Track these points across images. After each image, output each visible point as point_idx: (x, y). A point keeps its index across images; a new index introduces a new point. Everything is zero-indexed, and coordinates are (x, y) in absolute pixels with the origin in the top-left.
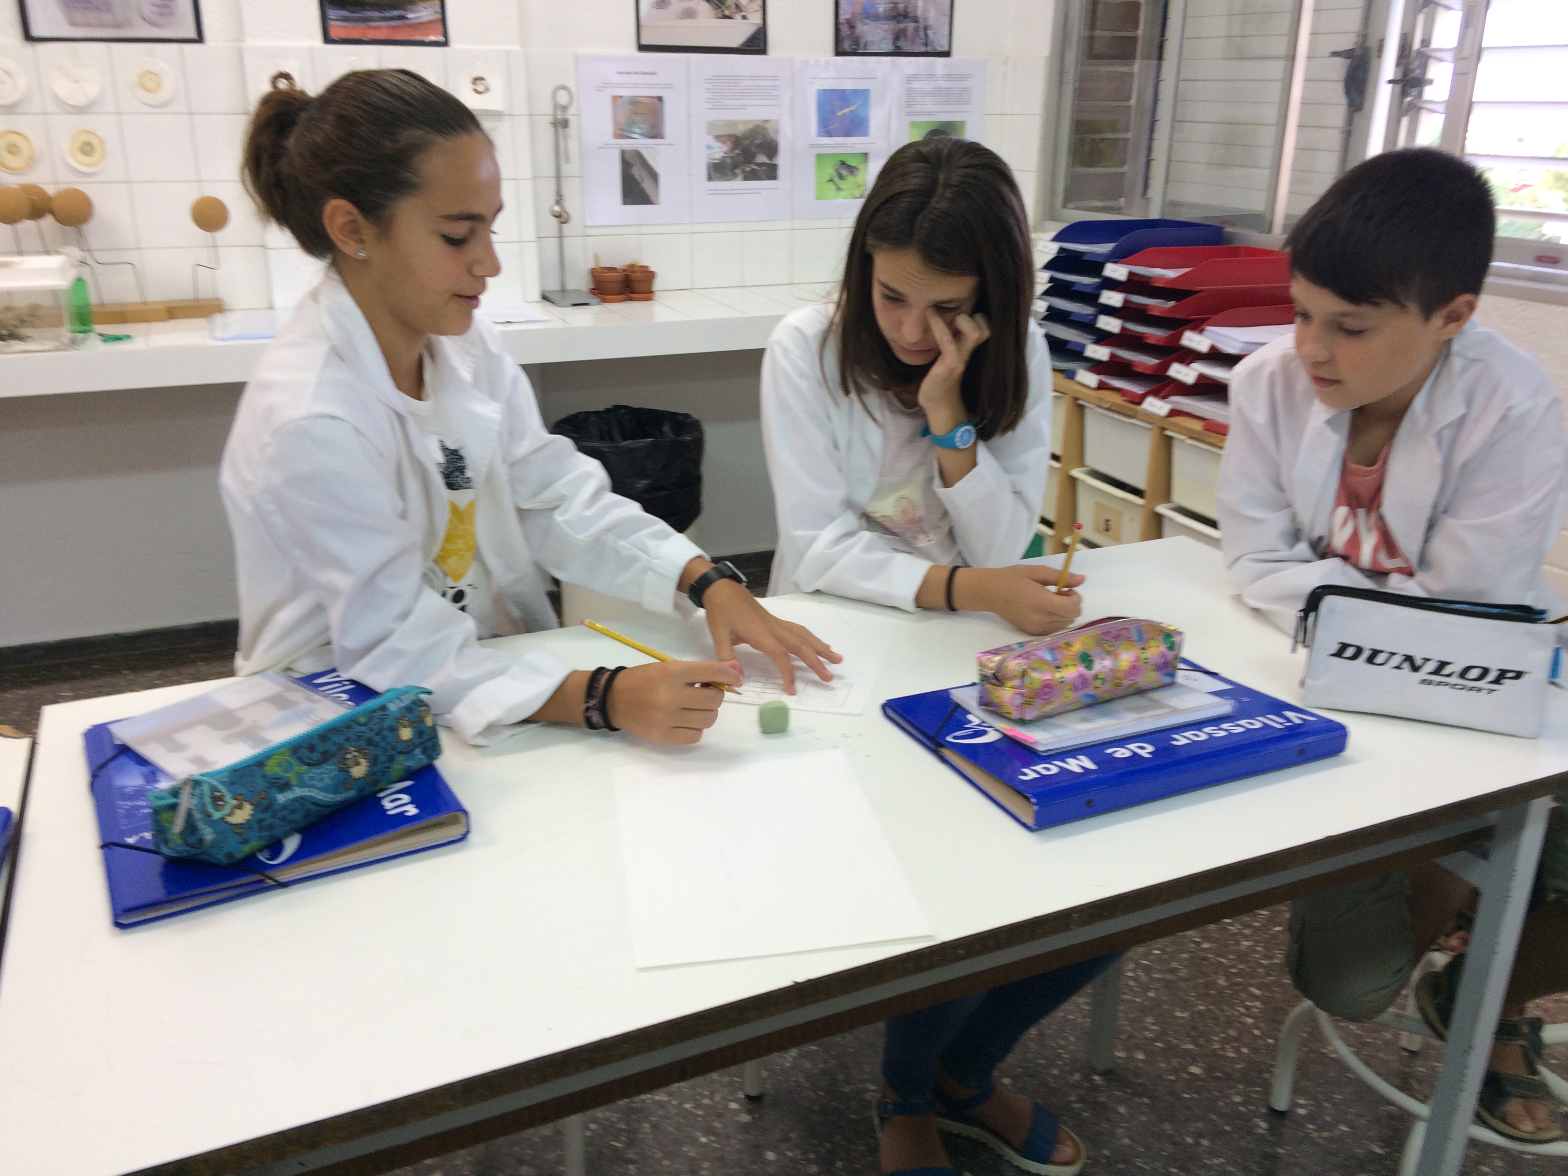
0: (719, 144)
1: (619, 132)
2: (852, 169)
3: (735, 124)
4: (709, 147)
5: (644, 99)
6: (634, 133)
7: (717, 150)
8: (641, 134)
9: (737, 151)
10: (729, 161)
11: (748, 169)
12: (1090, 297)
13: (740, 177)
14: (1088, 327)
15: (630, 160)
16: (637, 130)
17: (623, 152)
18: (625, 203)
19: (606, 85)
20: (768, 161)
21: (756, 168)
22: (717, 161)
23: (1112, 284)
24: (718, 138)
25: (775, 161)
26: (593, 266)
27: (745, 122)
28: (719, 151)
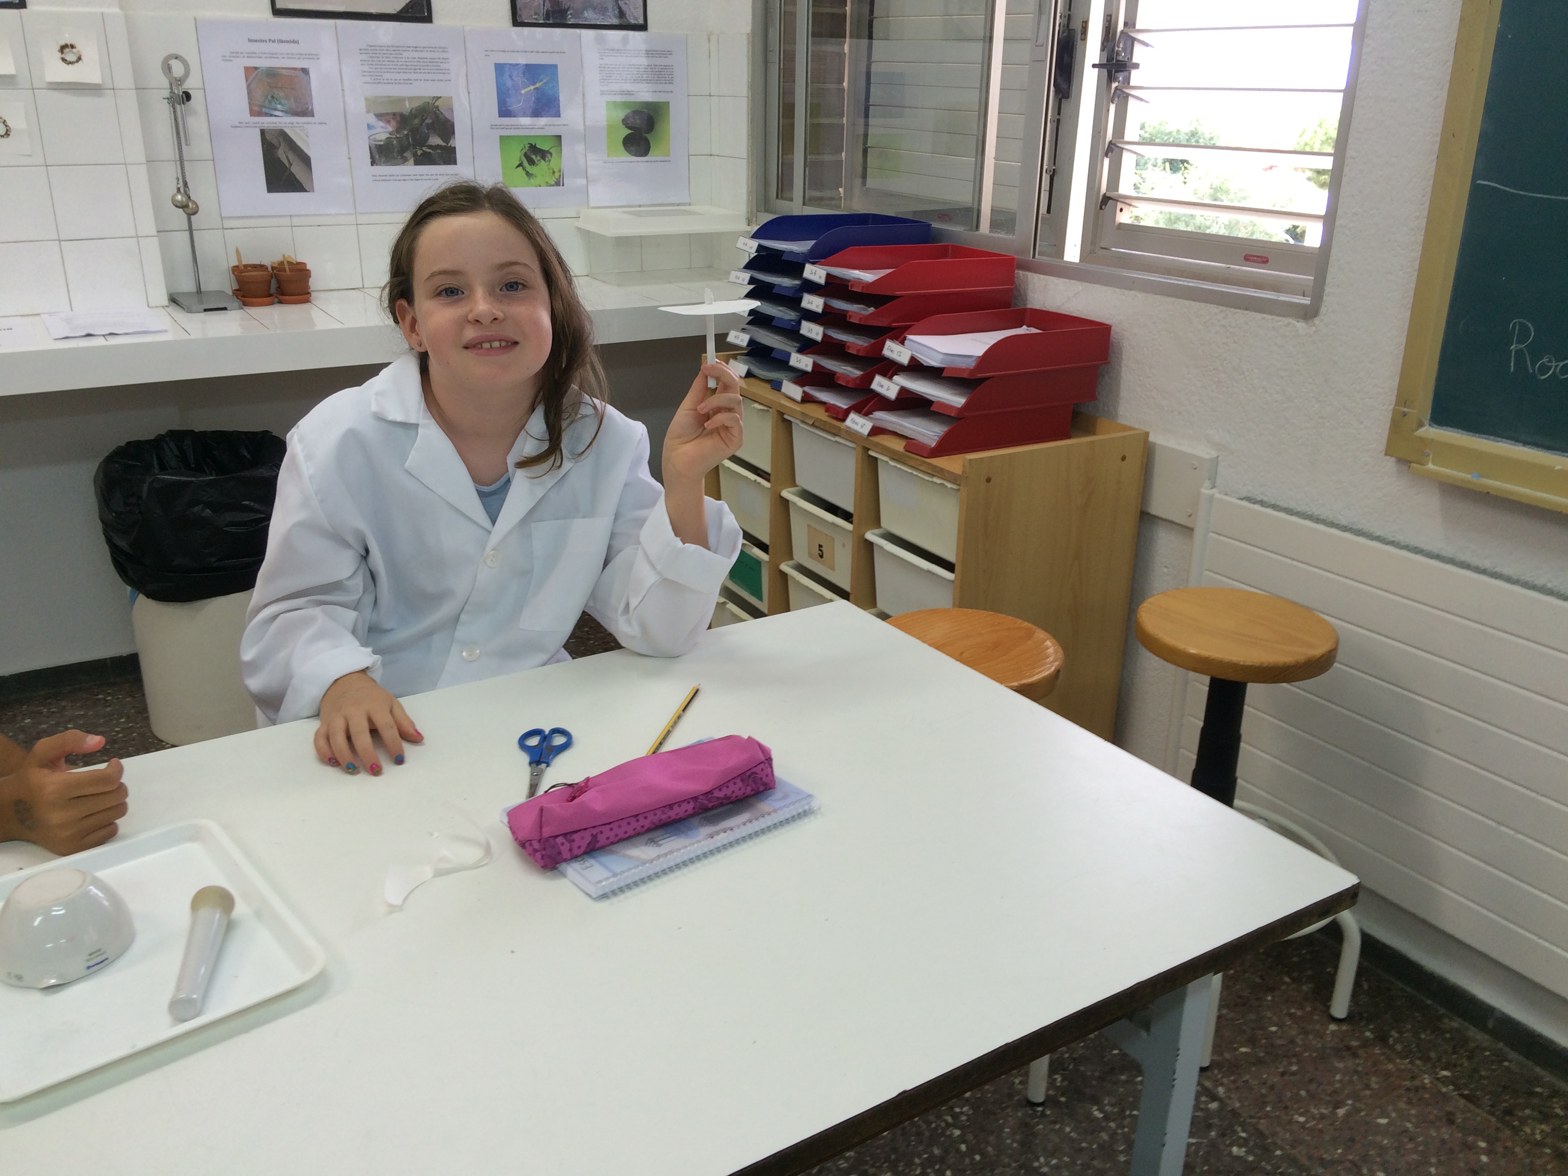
0: (381, 124)
1: (256, 109)
2: (544, 154)
3: (401, 100)
4: (369, 127)
5: (284, 70)
6: (276, 109)
7: (379, 130)
8: (282, 111)
9: (406, 132)
10: (395, 142)
11: (419, 152)
12: (792, 301)
13: (412, 161)
15: (274, 142)
16: (279, 107)
17: (263, 132)
18: (270, 190)
19: (235, 55)
20: (443, 144)
21: (429, 150)
22: (382, 143)
23: (812, 288)
24: (379, 116)
25: (451, 143)
26: (235, 263)
27: (411, 99)
28: (383, 132)
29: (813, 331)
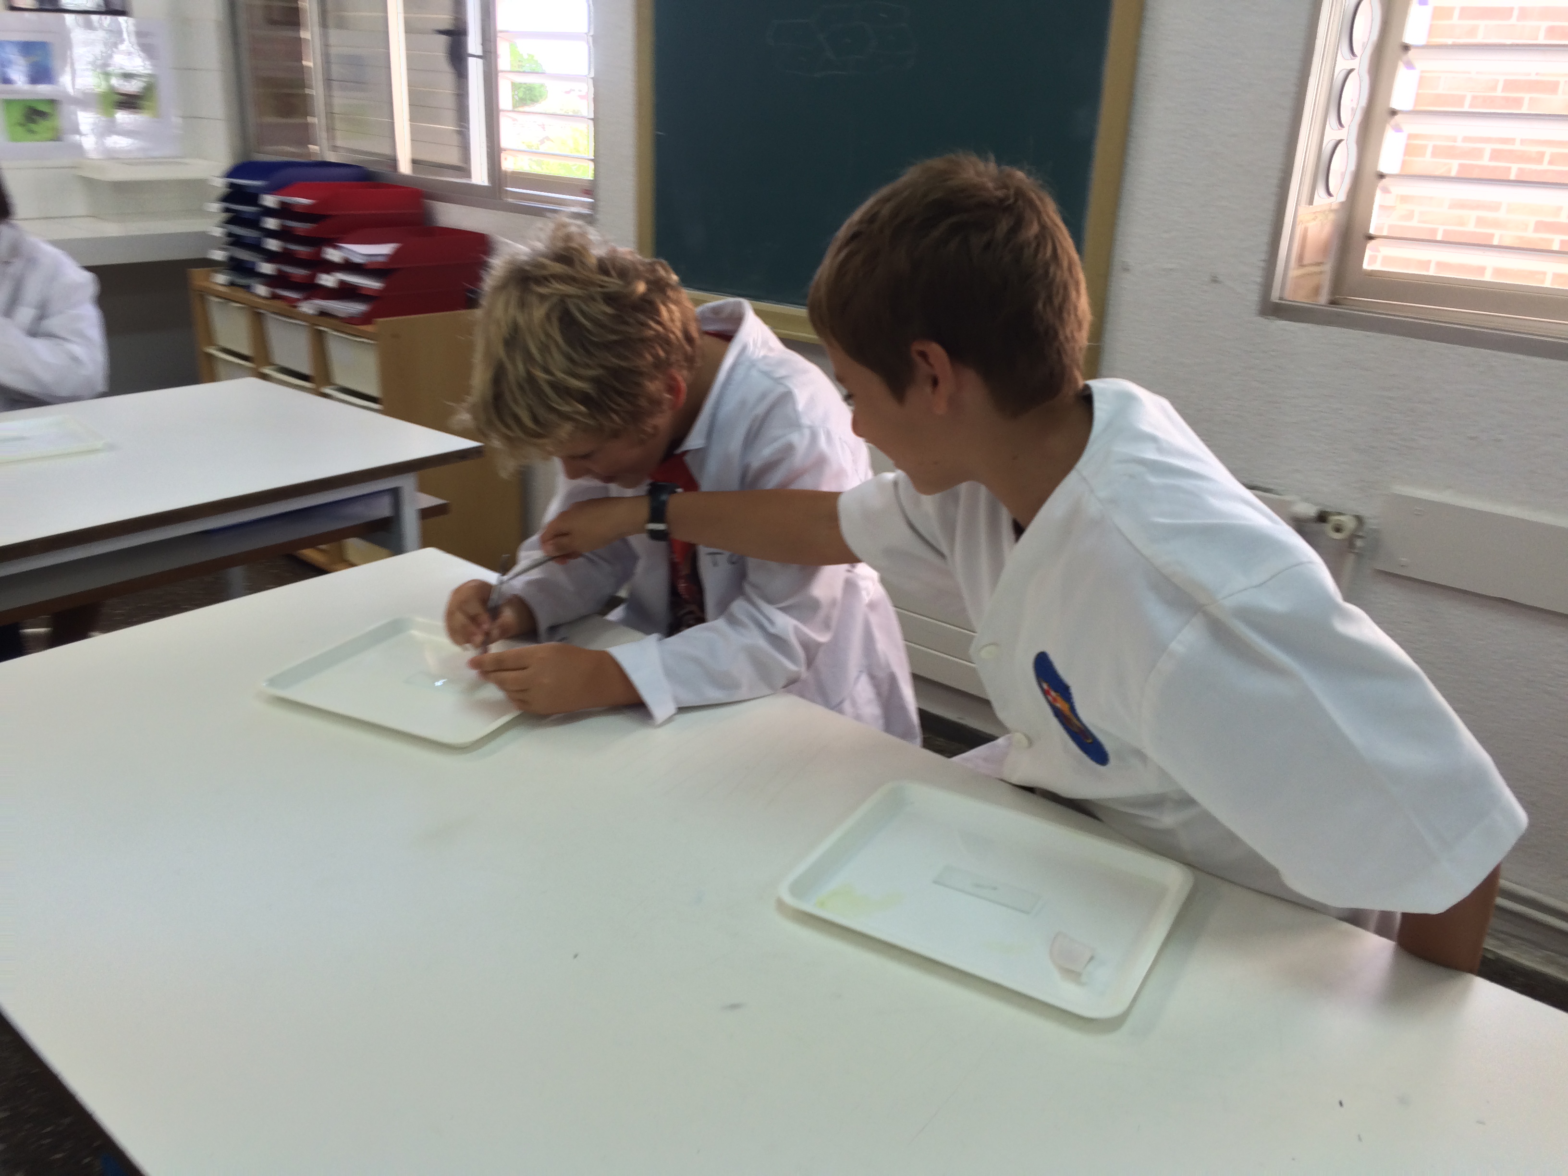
2: (42, 114)
12: (253, 223)
14: (256, 247)
23: (270, 212)
29: (273, 245)
